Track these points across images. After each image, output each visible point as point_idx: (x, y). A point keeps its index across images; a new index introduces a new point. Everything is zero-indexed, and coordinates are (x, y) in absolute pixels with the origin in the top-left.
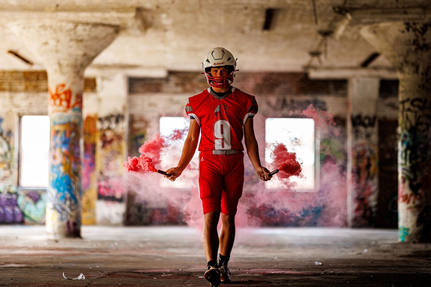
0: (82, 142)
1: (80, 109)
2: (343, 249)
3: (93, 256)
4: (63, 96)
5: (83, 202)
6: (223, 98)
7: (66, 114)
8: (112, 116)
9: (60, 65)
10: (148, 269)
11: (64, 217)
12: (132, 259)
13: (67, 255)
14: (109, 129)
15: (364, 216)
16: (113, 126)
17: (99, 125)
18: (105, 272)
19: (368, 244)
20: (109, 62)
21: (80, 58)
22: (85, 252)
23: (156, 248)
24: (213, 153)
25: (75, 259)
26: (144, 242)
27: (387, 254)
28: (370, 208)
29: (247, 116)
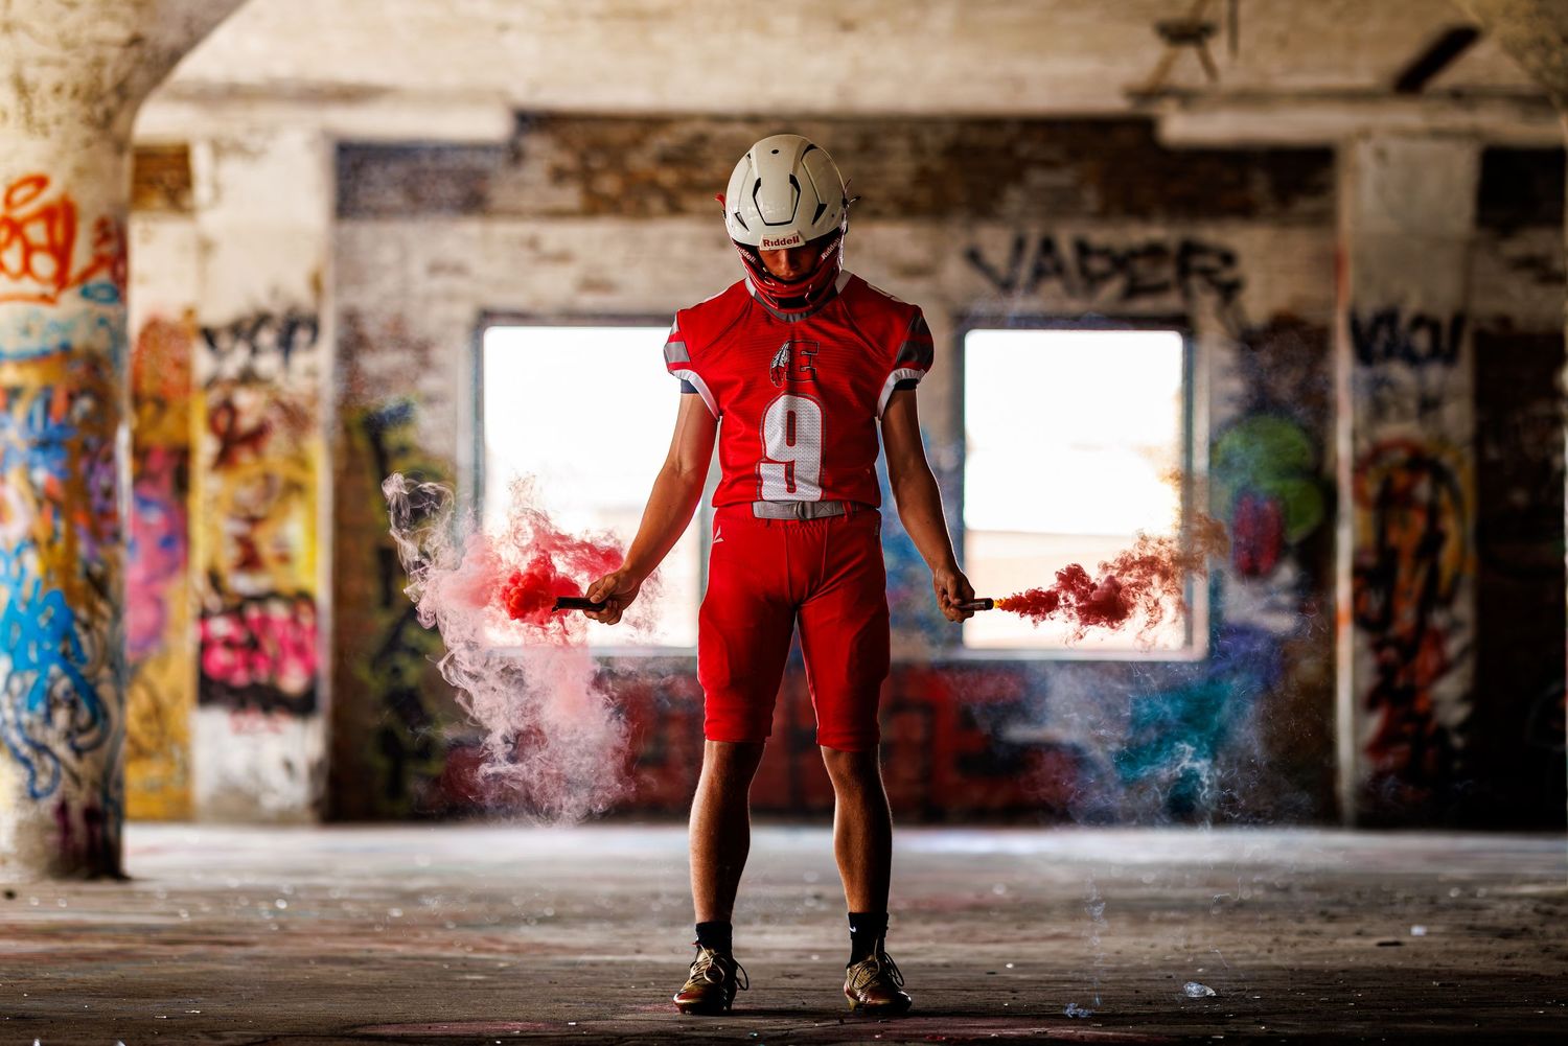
0: (123, 437)
1: (118, 288)
2: (1314, 925)
3: (176, 964)
4: (37, 233)
5: (131, 715)
6: (801, 316)
7: (49, 312)
8: (262, 319)
9: (22, 88)
10: (424, 1021)
11: (44, 781)
12: (351, 974)
13: (53, 958)
14: (248, 378)
15: (1408, 772)
16: (268, 364)
17: (203, 362)
18: (225, 1034)
19: (1430, 899)
20: (247, 75)
21: (113, 53)
22: (138, 945)
23: (462, 922)
24: (757, 514)
25: (94, 976)
26: (410, 898)
27: (1514, 945)
28: (1442, 733)
29: (891, 381)
